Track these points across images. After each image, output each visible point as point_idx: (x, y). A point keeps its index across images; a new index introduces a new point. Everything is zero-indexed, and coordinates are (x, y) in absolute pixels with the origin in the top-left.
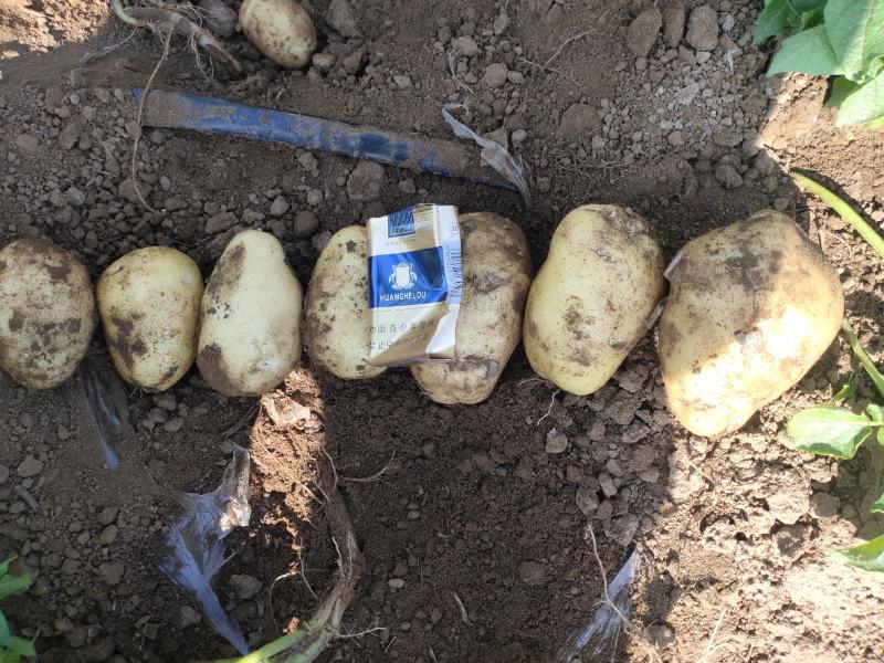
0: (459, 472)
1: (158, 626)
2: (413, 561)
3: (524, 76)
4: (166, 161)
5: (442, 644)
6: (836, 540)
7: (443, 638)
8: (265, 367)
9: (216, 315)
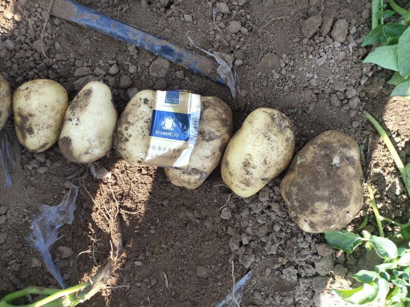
0: (178, 217)
1: (19, 265)
2: (148, 254)
3: (248, 32)
4: (60, 35)
5: (153, 296)
6: (342, 286)
7: (155, 293)
8: (92, 152)
9: (71, 123)
